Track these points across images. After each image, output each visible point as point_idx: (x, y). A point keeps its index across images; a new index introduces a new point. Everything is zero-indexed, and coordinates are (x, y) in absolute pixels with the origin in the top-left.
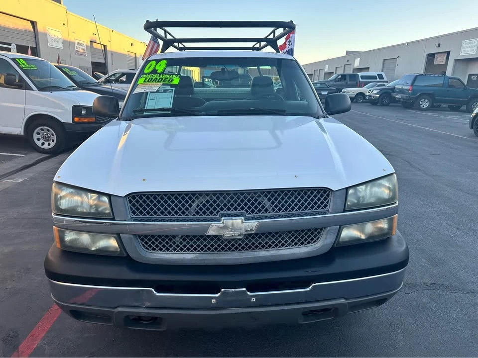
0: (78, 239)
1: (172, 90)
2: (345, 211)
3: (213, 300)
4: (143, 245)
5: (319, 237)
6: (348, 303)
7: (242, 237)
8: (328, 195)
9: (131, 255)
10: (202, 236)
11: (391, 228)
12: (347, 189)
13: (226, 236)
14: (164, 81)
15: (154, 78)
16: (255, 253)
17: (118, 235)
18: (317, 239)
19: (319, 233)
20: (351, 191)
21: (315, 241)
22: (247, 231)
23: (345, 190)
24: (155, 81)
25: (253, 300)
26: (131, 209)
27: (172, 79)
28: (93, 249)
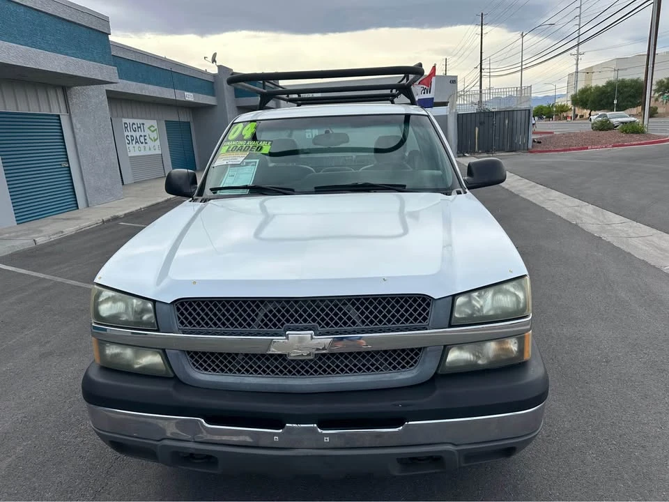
0: (121, 353)
1: (256, 162)
2: (450, 326)
3: (275, 438)
4: (193, 363)
5: (416, 361)
6: (457, 451)
7: (311, 357)
8: (428, 305)
9: (178, 375)
10: (263, 355)
11: (521, 350)
12: (454, 297)
13: (292, 355)
14: (251, 150)
15: (239, 146)
16: (331, 379)
17: (164, 350)
18: (415, 363)
19: (417, 354)
20: (460, 300)
21: (412, 365)
22: (318, 349)
23: (451, 298)
24: (241, 150)
25: (327, 439)
26: (179, 318)
27: (262, 147)
28: (136, 366)
